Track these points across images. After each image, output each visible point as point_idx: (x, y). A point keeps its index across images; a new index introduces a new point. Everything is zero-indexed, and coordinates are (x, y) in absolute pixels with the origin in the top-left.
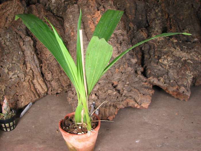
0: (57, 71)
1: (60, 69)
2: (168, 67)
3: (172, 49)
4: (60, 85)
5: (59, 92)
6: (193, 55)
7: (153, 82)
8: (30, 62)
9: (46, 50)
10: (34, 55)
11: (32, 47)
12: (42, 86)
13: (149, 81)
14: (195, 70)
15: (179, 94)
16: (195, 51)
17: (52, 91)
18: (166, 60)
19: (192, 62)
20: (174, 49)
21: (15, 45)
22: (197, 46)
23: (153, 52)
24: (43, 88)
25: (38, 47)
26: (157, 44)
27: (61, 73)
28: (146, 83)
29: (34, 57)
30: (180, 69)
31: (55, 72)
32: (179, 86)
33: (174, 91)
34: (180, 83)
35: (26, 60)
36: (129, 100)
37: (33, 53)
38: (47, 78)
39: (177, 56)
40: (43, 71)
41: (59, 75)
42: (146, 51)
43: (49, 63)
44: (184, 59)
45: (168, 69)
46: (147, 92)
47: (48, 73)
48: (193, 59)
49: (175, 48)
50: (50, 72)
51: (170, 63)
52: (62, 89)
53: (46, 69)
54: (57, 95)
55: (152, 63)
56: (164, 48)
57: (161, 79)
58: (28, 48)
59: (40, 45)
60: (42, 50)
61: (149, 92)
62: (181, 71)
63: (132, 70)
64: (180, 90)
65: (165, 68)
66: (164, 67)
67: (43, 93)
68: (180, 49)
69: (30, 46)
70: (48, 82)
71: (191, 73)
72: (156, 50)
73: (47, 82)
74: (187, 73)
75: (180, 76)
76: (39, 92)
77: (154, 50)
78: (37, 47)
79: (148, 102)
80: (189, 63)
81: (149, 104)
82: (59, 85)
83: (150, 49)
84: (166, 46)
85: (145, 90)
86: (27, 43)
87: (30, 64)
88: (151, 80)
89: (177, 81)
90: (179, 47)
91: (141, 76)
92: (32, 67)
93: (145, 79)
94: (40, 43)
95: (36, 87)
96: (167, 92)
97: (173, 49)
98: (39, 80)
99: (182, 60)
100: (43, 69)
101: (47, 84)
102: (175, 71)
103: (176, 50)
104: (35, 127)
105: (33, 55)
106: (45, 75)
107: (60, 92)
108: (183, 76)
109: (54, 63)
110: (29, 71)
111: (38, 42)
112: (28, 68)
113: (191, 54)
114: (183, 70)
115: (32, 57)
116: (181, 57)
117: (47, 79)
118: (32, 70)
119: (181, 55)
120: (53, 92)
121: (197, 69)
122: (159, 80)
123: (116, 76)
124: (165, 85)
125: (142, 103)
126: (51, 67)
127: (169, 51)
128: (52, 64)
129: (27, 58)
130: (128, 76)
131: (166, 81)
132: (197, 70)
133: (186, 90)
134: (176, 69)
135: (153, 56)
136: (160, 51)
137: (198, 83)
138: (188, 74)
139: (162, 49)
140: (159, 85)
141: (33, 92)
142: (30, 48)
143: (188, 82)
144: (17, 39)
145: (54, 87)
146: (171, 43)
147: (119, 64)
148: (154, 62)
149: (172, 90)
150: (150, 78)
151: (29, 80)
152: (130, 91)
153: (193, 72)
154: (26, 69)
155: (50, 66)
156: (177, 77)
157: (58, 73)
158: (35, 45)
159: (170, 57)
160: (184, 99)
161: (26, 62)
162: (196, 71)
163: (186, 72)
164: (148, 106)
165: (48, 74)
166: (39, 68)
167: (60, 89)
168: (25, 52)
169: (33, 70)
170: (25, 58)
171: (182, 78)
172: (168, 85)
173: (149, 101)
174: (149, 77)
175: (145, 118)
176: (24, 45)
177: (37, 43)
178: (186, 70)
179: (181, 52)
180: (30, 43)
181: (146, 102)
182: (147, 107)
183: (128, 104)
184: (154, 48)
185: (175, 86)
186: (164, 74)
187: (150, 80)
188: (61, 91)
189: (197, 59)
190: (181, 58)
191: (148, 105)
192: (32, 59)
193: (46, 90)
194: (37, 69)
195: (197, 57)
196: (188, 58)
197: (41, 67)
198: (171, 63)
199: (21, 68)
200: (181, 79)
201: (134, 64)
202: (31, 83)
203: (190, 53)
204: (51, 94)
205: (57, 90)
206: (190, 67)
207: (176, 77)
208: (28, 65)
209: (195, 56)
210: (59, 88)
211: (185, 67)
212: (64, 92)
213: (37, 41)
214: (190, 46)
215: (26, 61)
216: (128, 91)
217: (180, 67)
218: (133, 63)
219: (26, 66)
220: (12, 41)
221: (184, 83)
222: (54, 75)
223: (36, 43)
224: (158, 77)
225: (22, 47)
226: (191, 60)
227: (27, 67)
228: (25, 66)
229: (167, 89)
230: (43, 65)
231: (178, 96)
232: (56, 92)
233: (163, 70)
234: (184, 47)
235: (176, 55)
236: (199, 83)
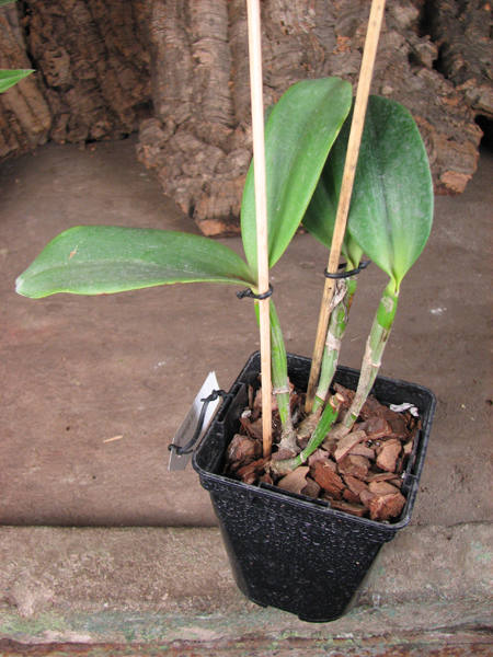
0: (93, 49)
1: (103, 42)
4: (100, 108)
5: (97, 134)
7: (476, 101)
12: (33, 103)
13: (461, 95)
17: (68, 129)
24: (36, 111)
27: (107, 59)
28: (454, 102)
31: (84, 51)
38: (50, 74)
40: (34, 45)
41: (99, 64)
43: (59, 13)
46: (460, 130)
47: (55, 53)
50: (64, 51)
52: (108, 120)
53: (45, 40)
54: (90, 145)
55: (469, 30)
61: (470, 131)
63: (402, 45)
67: (34, 134)
70: (56, 94)
73: (49, 91)
76: (17, 128)
79: (463, 170)
81: (470, 177)
82: (98, 105)
85: (455, 122)
88: (467, 93)
91: (431, 73)
93: (446, 88)
100: (35, 37)
101: (51, 99)
104: (9, 253)
106: (41, 63)
107: (103, 133)
109: (81, 18)
117: (50, 79)
120: (72, 133)
123: (340, 62)
125: (444, 169)
126: (66, 33)
128: (69, 20)
130: (387, 64)
135: (477, 6)
145: (79, 116)
147: (353, 17)
148: (480, 28)
150: (464, 87)
155: (62, 26)
157: (95, 58)
164: (464, 184)
165: (53, 59)
166: (18, 32)
167: (101, 124)
173: (470, 166)
174: (462, 82)
175: (448, 233)
181: (458, 169)
182: (460, 190)
187: (463, 92)
188: (104, 129)
191: (466, 179)
193: (47, 123)
194: (9, 29)
197: (27, 31)
201: (403, 27)
204: (67, 142)
205: (90, 128)
210: (99, 118)
212: (117, 137)
218: (399, 22)
222: (78, 64)
230: (35, 21)
232: (85, 137)
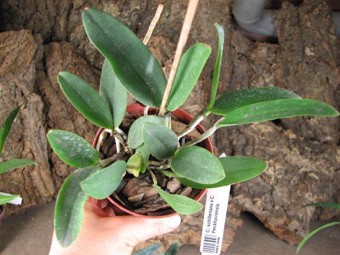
2: (274, 180)
3: (285, 150)
6: (320, 165)
8: (31, 138)
9: (64, 123)
10: (40, 127)
11: (41, 112)
12: (47, 183)
13: (236, 202)
14: (321, 192)
15: (287, 232)
16: (324, 158)
18: (272, 168)
19: (317, 178)
20: (288, 149)
21: (9, 106)
22: (329, 150)
23: (250, 150)
24: (48, 187)
25: (52, 115)
26: (259, 138)
28: (230, 206)
29: (39, 132)
30: (295, 188)
32: (290, 218)
33: (278, 226)
34: (291, 213)
35: (25, 134)
36: (192, 233)
37: (40, 124)
38: (58, 170)
39: (293, 163)
40: (53, 157)
42: (239, 148)
44: (303, 169)
45: (274, 184)
46: (228, 221)
47: (61, 162)
48: (319, 171)
49: (291, 149)
51: (278, 174)
56: (271, 145)
57: (258, 201)
58: (32, 114)
59: (57, 111)
60: (58, 121)
61: (232, 222)
62: (296, 191)
64: (289, 225)
65: (268, 182)
66: (266, 180)
67: (45, 197)
68: (299, 151)
69: (37, 110)
70: (60, 178)
71: (313, 196)
72: (256, 147)
73: (56, 178)
74: (306, 195)
75: (293, 201)
76: (38, 194)
77: (254, 147)
78: (50, 115)
79: (227, 242)
80: (311, 178)
81: (229, 245)
83: (246, 145)
84: (275, 144)
86: (31, 106)
87: (30, 142)
89: (286, 208)
90: (297, 147)
92: (34, 149)
94: (57, 109)
95: (36, 183)
96: (266, 225)
97: (287, 151)
98: (42, 173)
99: (301, 171)
100: (54, 154)
101: (57, 181)
102: (285, 189)
103: (292, 152)
105: (38, 128)
106: (55, 165)
108: (298, 200)
110: (27, 154)
111: (54, 107)
112: (25, 149)
113: (318, 163)
114: (299, 189)
115: (37, 131)
116: (300, 166)
117: (58, 172)
118: (33, 154)
119: (299, 162)
121: (325, 190)
122: (254, 203)
124: (264, 212)
127: (279, 152)
129: (28, 131)
131: (267, 205)
132: (325, 192)
133: (300, 228)
134: (287, 186)
136: (263, 151)
137: (325, 216)
138: (307, 199)
139: (267, 148)
140: (253, 212)
141: (27, 193)
142: (36, 115)
143: (306, 213)
144: (16, 96)
146: (285, 140)
149: (275, 224)
150: (238, 197)
151: (24, 169)
152: (197, 217)
153: (318, 196)
154: (21, 150)
156: (288, 201)
158: (46, 111)
159: (280, 164)
160: (295, 243)
161: (24, 138)
162: (323, 195)
163: (304, 195)
164: (226, 248)
165: (60, 165)
166: (46, 153)
168: (26, 121)
169: (35, 154)
170: (24, 131)
171: (295, 204)
172: (268, 214)
173: (229, 240)
174: (237, 195)
176: (25, 107)
177: (52, 108)
178: (304, 191)
179: (301, 156)
180: (37, 107)
182: (224, 250)
183: (191, 239)
184: (253, 144)
185: (282, 217)
186: (264, 193)
187: (238, 200)
189: (327, 172)
190: (299, 168)
191: (227, 246)
192: (36, 134)
193: (52, 193)
194: (41, 152)
195: (328, 169)
196: (310, 169)
198: (280, 174)
199: (13, 148)
200: (294, 207)
202: (26, 176)
203: (315, 161)
206: (313, 186)
207: (285, 200)
208: (28, 144)
209: (324, 168)
211: (303, 185)
213: (51, 105)
214: (317, 149)
215: (25, 136)
216: (194, 217)
217: (294, 184)
219: (24, 145)
220: (5, 99)
221: (298, 213)
222: (71, 168)
223: (49, 108)
224: (253, 197)
225: (21, 111)
226: (317, 173)
227: (25, 147)
228: (20, 144)
229: (266, 221)
231: (286, 236)
233: (264, 186)
234: (307, 150)
235: (291, 160)
236: (327, 216)
